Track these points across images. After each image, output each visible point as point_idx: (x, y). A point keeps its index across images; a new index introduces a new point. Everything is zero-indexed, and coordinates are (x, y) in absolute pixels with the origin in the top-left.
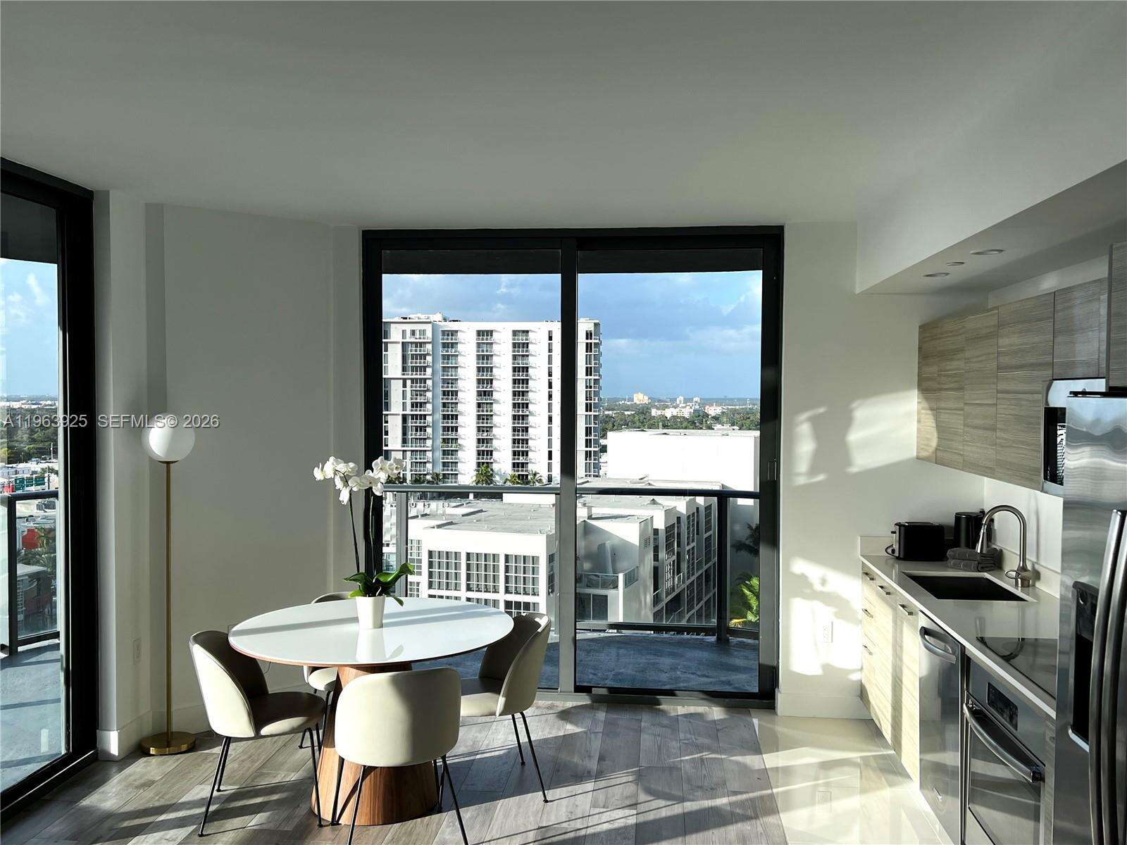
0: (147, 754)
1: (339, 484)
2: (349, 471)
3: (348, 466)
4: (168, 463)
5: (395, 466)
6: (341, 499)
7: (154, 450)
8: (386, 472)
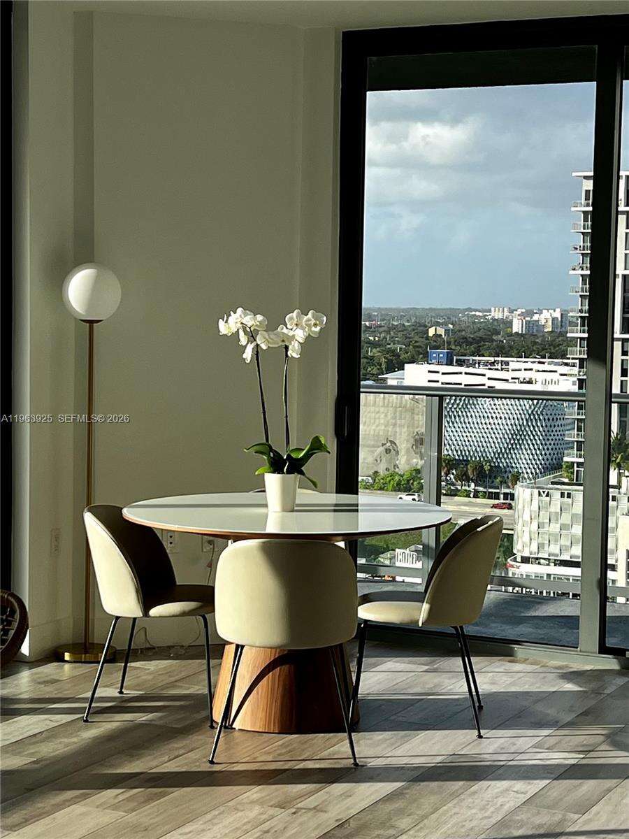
0: (60, 659)
1: (243, 339)
2: (257, 325)
3: (255, 319)
4: (91, 322)
5: (313, 322)
6: (244, 356)
7: (74, 306)
8: (303, 329)
